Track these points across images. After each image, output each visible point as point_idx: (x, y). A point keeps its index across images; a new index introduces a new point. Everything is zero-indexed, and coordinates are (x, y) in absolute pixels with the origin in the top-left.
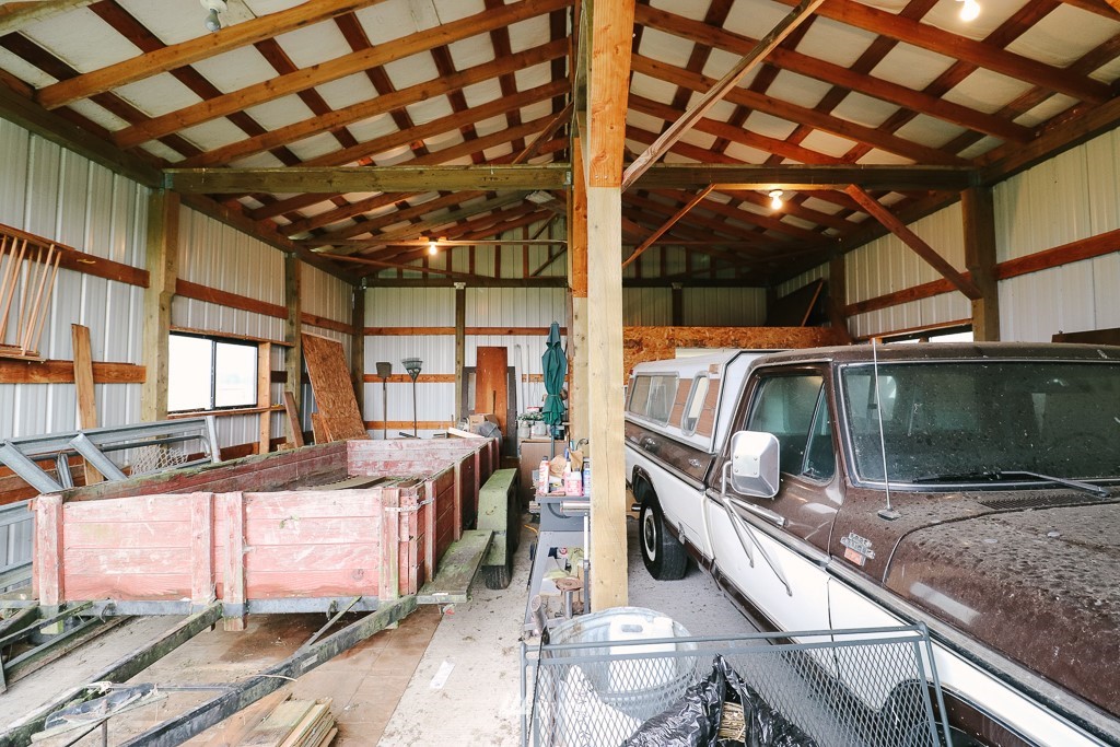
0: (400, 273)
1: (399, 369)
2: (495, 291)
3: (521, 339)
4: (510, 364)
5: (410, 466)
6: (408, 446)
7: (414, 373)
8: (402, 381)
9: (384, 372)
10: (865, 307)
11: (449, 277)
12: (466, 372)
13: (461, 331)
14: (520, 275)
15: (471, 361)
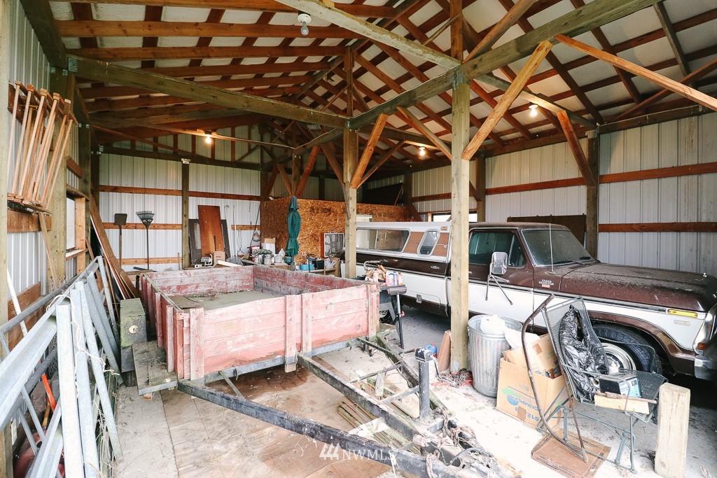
0: (133, 145)
1: (133, 219)
2: (212, 168)
3: (229, 201)
4: (222, 218)
5: (197, 287)
6: (195, 274)
7: (147, 221)
8: (136, 228)
9: (120, 220)
10: (423, 199)
11: (175, 153)
12: (192, 223)
13: (185, 193)
14: (228, 158)
15: (193, 214)
